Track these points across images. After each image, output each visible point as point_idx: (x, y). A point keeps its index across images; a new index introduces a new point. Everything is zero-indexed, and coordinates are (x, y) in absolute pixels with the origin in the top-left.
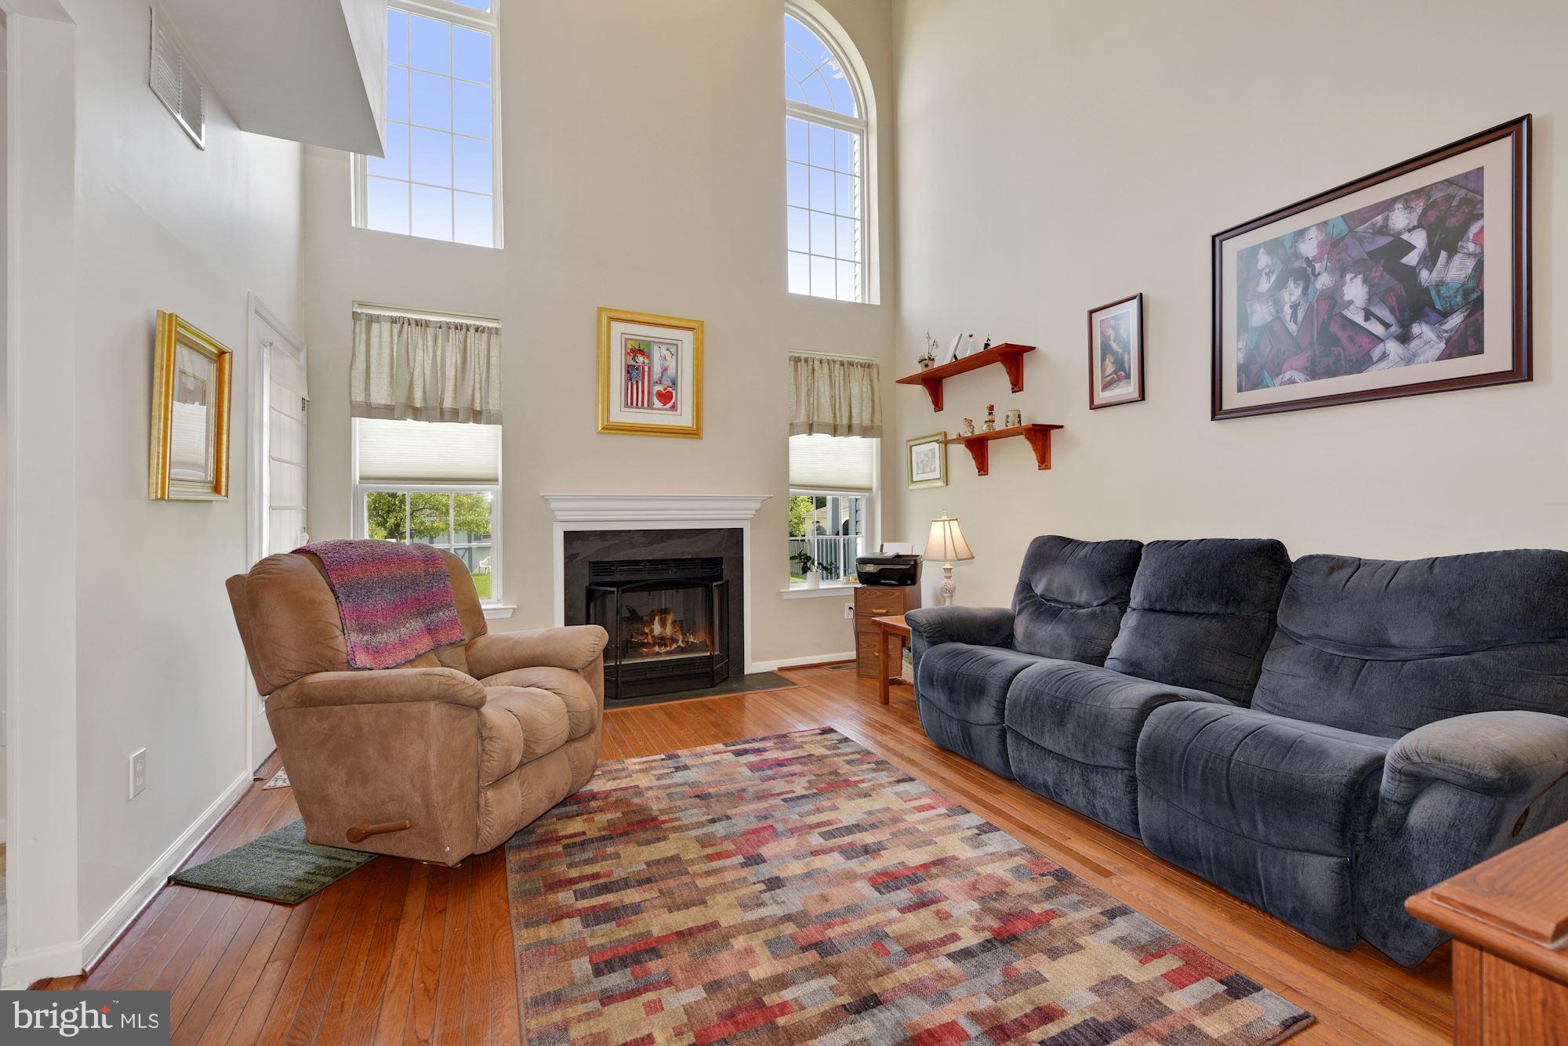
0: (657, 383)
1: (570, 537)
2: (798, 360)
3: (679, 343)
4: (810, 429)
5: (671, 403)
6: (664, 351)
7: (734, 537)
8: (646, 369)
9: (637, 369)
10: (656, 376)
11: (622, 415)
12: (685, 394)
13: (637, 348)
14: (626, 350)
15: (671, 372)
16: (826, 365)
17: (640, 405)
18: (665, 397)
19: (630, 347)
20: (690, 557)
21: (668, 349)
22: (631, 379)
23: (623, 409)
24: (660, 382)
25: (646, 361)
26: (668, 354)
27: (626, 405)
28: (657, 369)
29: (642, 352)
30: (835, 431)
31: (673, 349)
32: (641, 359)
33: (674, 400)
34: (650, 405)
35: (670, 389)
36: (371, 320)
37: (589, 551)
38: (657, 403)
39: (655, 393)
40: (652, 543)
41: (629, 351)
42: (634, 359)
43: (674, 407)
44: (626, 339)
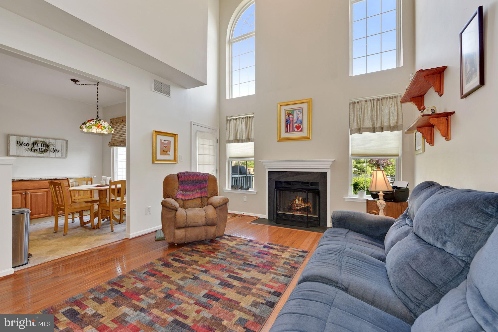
0: (295, 123)
1: (270, 173)
2: (354, 103)
3: (303, 108)
4: (359, 131)
5: (300, 129)
6: (298, 112)
7: (324, 175)
8: (292, 119)
9: (289, 120)
10: (295, 121)
11: (284, 135)
12: (305, 125)
13: (289, 113)
14: (286, 114)
15: (300, 118)
16: (369, 102)
17: (290, 131)
18: (298, 128)
19: (287, 113)
20: (306, 181)
21: (299, 111)
22: (287, 123)
23: (285, 133)
24: (296, 122)
25: (292, 116)
26: (299, 113)
27: (286, 132)
28: (295, 118)
29: (291, 114)
30: (374, 130)
31: (301, 111)
32: (290, 116)
33: (301, 128)
34: (293, 131)
35: (300, 124)
36: (230, 120)
37: (275, 178)
38: (296, 130)
39: (295, 126)
40: (294, 176)
41: (287, 114)
42: (288, 117)
43: (301, 130)
44: (286, 111)
